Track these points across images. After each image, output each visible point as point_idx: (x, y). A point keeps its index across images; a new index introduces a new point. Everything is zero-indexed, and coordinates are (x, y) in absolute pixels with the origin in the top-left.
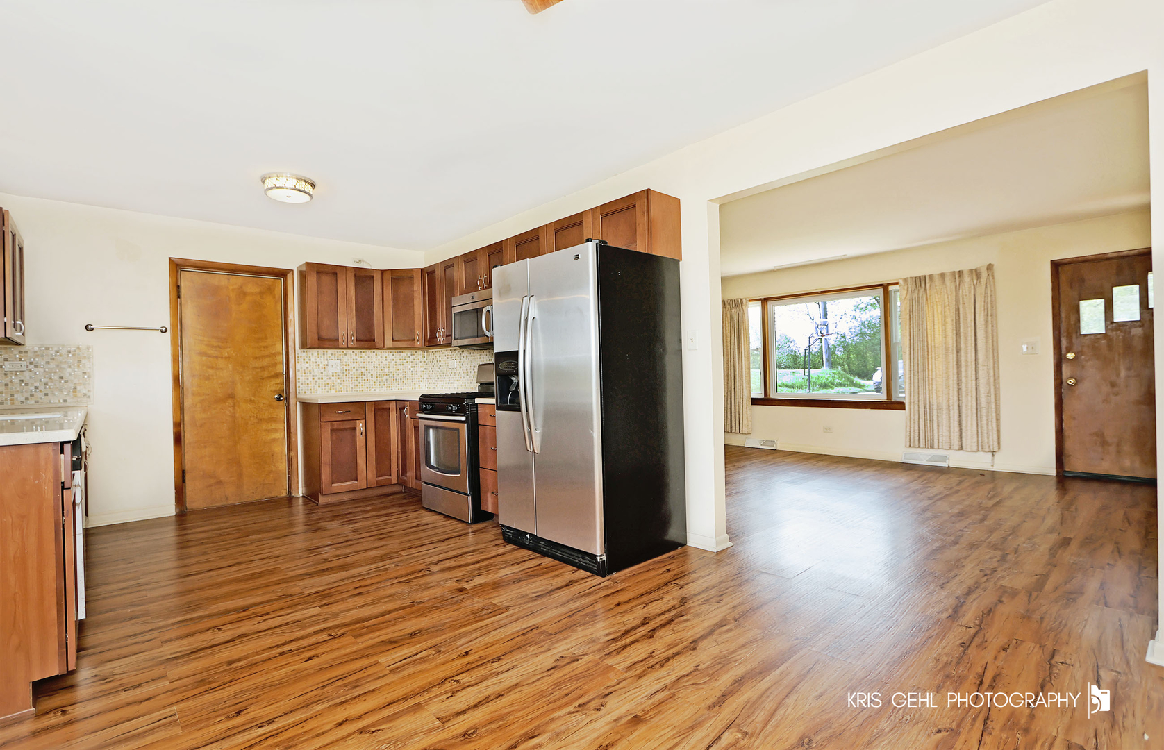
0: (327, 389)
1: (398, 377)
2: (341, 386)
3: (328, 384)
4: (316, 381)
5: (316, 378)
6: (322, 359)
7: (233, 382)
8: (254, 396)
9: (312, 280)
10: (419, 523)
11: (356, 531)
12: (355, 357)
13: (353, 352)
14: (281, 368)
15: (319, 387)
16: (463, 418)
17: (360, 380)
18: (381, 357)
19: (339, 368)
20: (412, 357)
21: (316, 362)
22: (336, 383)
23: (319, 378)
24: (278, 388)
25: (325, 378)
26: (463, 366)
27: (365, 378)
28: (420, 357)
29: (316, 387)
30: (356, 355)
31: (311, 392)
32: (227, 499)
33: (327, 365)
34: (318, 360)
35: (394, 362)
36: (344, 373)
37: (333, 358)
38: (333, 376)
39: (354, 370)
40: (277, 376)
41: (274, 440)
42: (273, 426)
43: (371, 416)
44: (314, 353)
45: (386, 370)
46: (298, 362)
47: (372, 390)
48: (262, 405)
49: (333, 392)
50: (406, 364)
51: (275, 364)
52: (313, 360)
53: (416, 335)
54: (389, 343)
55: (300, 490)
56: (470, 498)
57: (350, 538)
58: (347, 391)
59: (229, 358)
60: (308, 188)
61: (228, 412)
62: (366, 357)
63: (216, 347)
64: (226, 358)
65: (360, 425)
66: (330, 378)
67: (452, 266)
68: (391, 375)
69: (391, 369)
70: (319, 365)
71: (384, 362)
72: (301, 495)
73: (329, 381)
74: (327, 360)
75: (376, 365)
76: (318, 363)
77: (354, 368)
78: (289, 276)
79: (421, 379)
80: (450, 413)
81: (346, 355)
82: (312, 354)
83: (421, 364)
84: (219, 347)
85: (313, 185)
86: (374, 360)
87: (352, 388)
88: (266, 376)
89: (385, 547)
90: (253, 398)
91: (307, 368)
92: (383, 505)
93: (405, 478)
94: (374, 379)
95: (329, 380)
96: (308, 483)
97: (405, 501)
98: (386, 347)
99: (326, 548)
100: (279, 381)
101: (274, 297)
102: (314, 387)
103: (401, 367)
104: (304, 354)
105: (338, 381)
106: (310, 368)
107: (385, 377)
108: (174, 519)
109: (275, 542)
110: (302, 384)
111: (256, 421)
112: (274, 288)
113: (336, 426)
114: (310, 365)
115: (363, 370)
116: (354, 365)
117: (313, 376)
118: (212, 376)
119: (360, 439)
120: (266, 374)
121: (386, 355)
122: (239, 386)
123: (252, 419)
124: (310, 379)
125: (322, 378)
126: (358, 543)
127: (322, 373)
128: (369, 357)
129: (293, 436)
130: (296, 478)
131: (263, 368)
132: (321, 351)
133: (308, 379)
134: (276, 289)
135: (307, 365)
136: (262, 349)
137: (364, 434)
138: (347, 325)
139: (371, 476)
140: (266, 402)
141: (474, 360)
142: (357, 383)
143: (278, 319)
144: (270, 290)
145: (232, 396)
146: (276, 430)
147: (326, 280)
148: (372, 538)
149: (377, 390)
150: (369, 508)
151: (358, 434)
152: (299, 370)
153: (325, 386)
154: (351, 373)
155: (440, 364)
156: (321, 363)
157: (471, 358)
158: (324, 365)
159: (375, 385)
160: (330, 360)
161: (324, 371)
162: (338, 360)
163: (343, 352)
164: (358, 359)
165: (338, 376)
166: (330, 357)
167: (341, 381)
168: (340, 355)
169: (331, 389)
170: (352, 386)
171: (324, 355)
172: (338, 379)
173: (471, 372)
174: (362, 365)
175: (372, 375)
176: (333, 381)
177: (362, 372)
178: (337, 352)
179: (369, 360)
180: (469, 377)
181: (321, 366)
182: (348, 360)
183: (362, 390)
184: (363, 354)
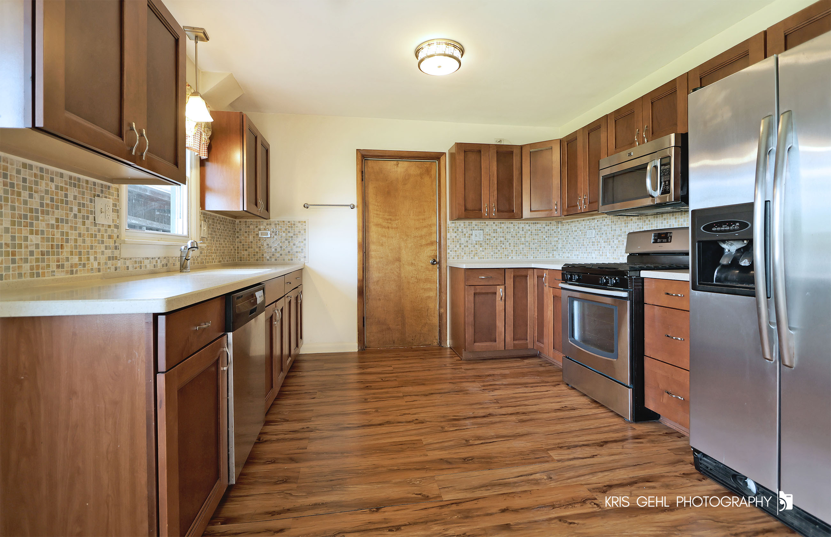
0: (472, 256)
1: (534, 246)
2: (483, 253)
3: (472, 251)
4: (463, 249)
5: (462, 246)
6: (468, 229)
7: (400, 248)
8: (415, 259)
9: (460, 158)
10: (563, 404)
11: (497, 401)
12: (495, 227)
13: (494, 223)
14: (435, 237)
15: (465, 253)
16: (624, 294)
17: (499, 248)
18: (518, 228)
19: (482, 237)
20: (547, 228)
21: (463, 232)
22: (479, 251)
23: (465, 246)
24: (433, 254)
25: (470, 246)
26: (604, 236)
27: (503, 246)
28: (554, 228)
29: (463, 254)
30: (496, 225)
31: (458, 258)
32: (394, 343)
33: (472, 235)
34: (464, 230)
35: (530, 232)
36: (485, 242)
37: (477, 229)
38: (476, 244)
39: (494, 239)
40: (432, 243)
41: (429, 297)
42: (428, 286)
43: (510, 282)
44: (461, 223)
45: (523, 239)
46: (449, 232)
47: (510, 258)
48: (420, 268)
49: (476, 258)
50: (541, 235)
51: (431, 234)
52: (460, 230)
53: (553, 205)
54: (526, 213)
55: (448, 343)
56: (630, 391)
57: (491, 411)
58: (488, 258)
59: (397, 228)
60: (457, 53)
61: (395, 273)
62: (505, 227)
63: (388, 220)
64: (395, 228)
65: (500, 290)
66: (474, 246)
67: (599, 127)
68: (527, 244)
69: (527, 239)
70: (465, 235)
71: (521, 232)
72: (449, 346)
73: (473, 249)
74: (471, 230)
75: (514, 234)
76: (464, 233)
77: (494, 237)
78: (442, 158)
79: (555, 248)
80: (604, 286)
81: (487, 225)
82: (460, 225)
83: (555, 235)
84: (391, 219)
85: (462, 51)
86: (512, 230)
87: (492, 255)
88: (424, 243)
89: (530, 437)
90: (414, 262)
91: (456, 237)
92: (520, 370)
93: (542, 345)
94: (512, 248)
96: (454, 336)
97: (542, 369)
98: (524, 217)
99: (467, 422)
100: (433, 248)
101: (431, 177)
102: (460, 253)
103: (536, 237)
104: (453, 225)
105: (481, 249)
106: (458, 237)
107: (521, 246)
108: (356, 355)
109: (423, 400)
110: (451, 251)
111: (416, 280)
112: (431, 170)
113: (479, 290)
114: (458, 235)
115: (502, 239)
116: (495, 235)
117: (460, 244)
118: (385, 243)
119: (500, 305)
120: (424, 242)
121: (522, 225)
122: (403, 251)
123: (413, 278)
124: (458, 246)
125: (467, 246)
126: (500, 422)
127: (467, 242)
128: (507, 228)
129: (443, 295)
130: (445, 331)
131: (421, 237)
132: (467, 222)
133: (456, 246)
134: (432, 170)
135: (455, 234)
136: (421, 221)
137: (503, 298)
138: (489, 198)
139: (509, 338)
140: (423, 265)
141: (618, 229)
142: (496, 251)
143: (433, 196)
144: (428, 171)
145: (399, 260)
146: (430, 290)
147: (472, 157)
148: (514, 418)
149: (514, 258)
150: (507, 372)
151: (498, 298)
152: (449, 239)
153: (469, 253)
154: (492, 242)
155: (576, 233)
156: (467, 232)
157: (614, 227)
158: (469, 234)
159: (512, 253)
160: (474, 230)
161: (469, 239)
162: (480, 230)
163: (485, 223)
164: (498, 229)
165: (481, 244)
166: (474, 227)
167: (483, 249)
168: (483, 225)
169: (474, 256)
170: (492, 253)
171: (469, 225)
172: (481, 247)
173: (613, 242)
174: (501, 235)
175: (510, 244)
176: (476, 248)
177: (501, 241)
178: (480, 223)
179: (507, 230)
180: (611, 247)
181: (467, 235)
182: (489, 230)
183: (501, 258)
184: (503, 225)
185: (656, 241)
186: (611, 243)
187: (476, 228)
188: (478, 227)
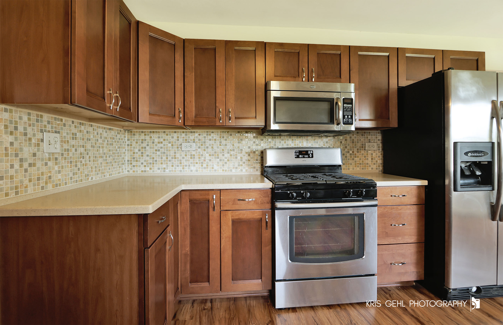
0: (42, 183)
2: (59, 176)
3: (42, 174)
4: (26, 171)
5: (26, 165)
6: (35, 128)
12: (74, 131)
15: (30, 181)
17: (79, 164)
19: (58, 146)
20: (118, 136)
21: (25, 134)
22: (53, 172)
23: (30, 165)
25: (39, 164)
26: (210, 150)
27: (84, 161)
29: (26, 182)
30: (76, 127)
33: (42, 140)
34: (29, 130)
35: (106, 141)
36: (62, 155)
38: (49, 160)
39: (73, 150)
45: (101, 150)
47: (90, 179)
49: (50, 186)
52: (20, 129)
53: (178, 112)
54: (145, 117)
58: (65, 184)
62: (85, 131)
66: (46, 164)
69: (105, 150)
70: (30, 139)
71: (101, 140)
73: (44, 169)
74: (42, 131)
75: (93, 143)
76: (28, 136)
77: (73, 146)
79: (123, 161)
81: (64, 125)
82: (20, 119)
86: (92, 137)
87: (71, 178)
91: (11, 143)
94: (92, 164)
95: (44, 167)
98: (142, 120)
104: (7, 116)
105: (56, 168)
106: (16, 144)
107: (101, 162)
114: (15, 139)
115: (82, 150)
116: (74, 142)
117: (21, 160)
121: (100, 131)
124: (18, 166)
125: (34, 165)
127: (34, 155)
128: (87, 132)
132: (33, 113)
133: (12, 166)
135: (11, 138)
138: (112, 79)
154: (70, 154)
156: (34, 135)
157: (224, 142)
158: (38, 139)
159: (92, 172)
160: (45, 131)
161: (38, 150)
162: (56, 132)
163: (62, 120)
164: (78, 134)
165: (56, 159)
166: (45, 126)
167: (59, 167)
168: (58, 124)
169: (46, 183)
170: (71, 175)
171: (37, 121)
172: (56, 164)
173: (223, 155)
174: (81, 143)
175: (90, 157)
176: (50, 168)
177: (81, 154)
178: (55, 119)
179: (87, 136)
180: (221, 160)
181: (33, 141)
182: (67, 133)
183: (81, 180)
184: (83, 128)
185: (298, 157)
186: (220, 155)
187: (49, 128)
188: (52, 127)
